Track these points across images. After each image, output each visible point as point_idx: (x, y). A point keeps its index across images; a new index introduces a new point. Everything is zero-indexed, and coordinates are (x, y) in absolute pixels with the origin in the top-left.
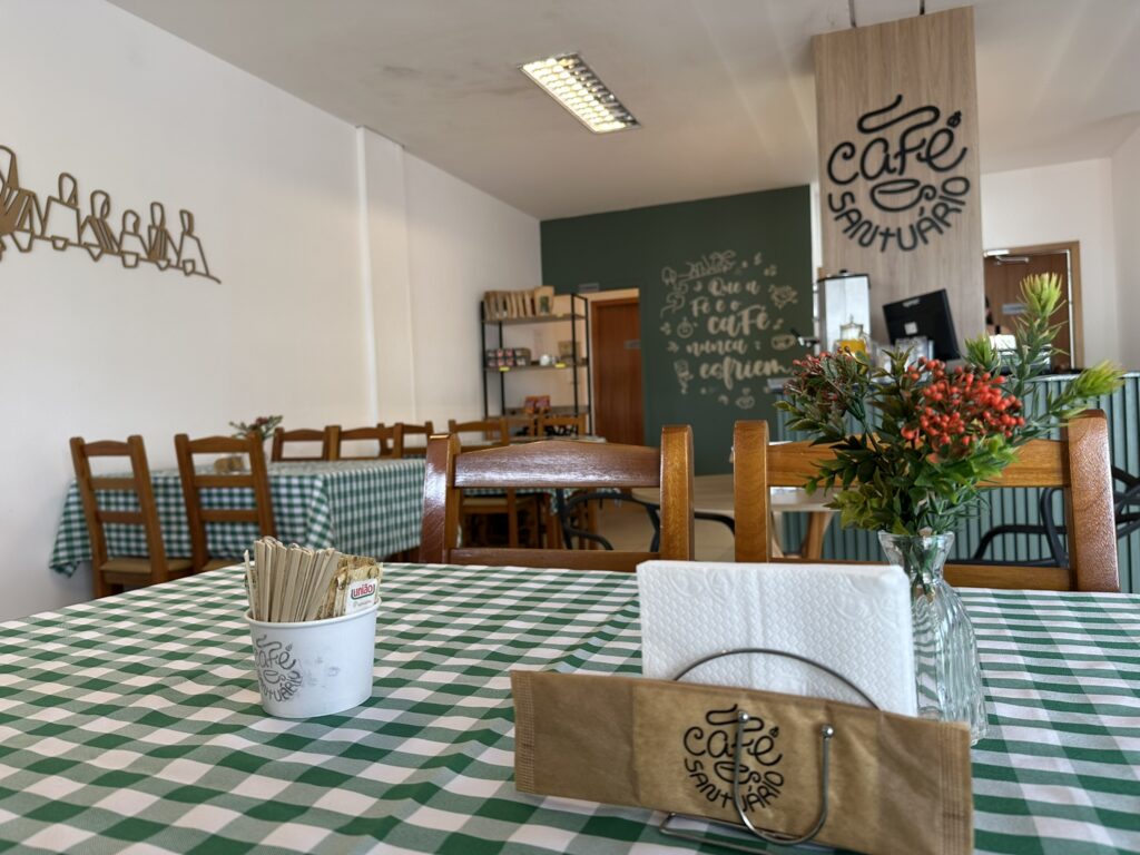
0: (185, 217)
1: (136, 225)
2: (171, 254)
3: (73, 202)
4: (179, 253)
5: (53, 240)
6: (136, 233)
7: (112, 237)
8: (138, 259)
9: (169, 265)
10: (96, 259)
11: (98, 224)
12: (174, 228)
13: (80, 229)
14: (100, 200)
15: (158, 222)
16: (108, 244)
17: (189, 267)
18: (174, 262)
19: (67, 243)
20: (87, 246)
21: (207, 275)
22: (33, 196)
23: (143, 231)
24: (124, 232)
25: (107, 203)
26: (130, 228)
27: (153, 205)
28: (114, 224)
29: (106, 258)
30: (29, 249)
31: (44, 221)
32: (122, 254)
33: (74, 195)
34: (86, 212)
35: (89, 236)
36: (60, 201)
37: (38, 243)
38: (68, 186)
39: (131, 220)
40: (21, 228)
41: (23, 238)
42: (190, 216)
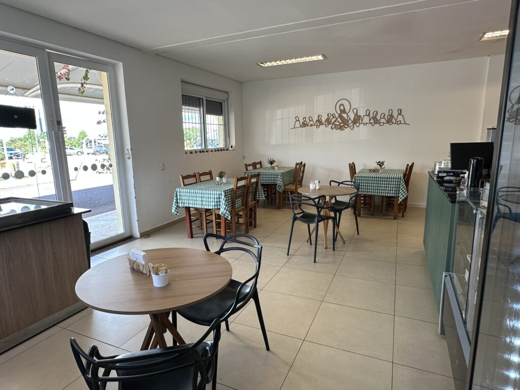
0: (399, 111)
1: (384, 116)
2: (394, 121)
3: (369, 115)
4: (396, 120)
5: (364, 123)
6: (384, 118)
7: (377, 120)
8: (384, 123)
9: (393, 123)
10: (373, 125)
11: (374, 118)
12: (395, 114)
13: (370, 120)
14: (376, 112)
15: (390, 114)
16: (376, 121)
17: (399, 123)
18: (394, 122)
19: (367, 123)
20: (371, 123)
21: (405, 124)
22: (360, 116)
23: (386, 117)
24: (381, 118)
25: (377, 113)
26: (382, 117)
27: (389, 110)
28: (378, 117)
29: (376, 125)
30: (359, 126)
31: (362, 121)
32: (380, 123)
33: (369, 113)
34: (371, 116)
35: (372, 121)
36: (366, 115)
37: (361, 125)
38: (368, 112)
39: (383, 115)
40: (357, 123)
41: (358, 124)
42: (401, 110)
